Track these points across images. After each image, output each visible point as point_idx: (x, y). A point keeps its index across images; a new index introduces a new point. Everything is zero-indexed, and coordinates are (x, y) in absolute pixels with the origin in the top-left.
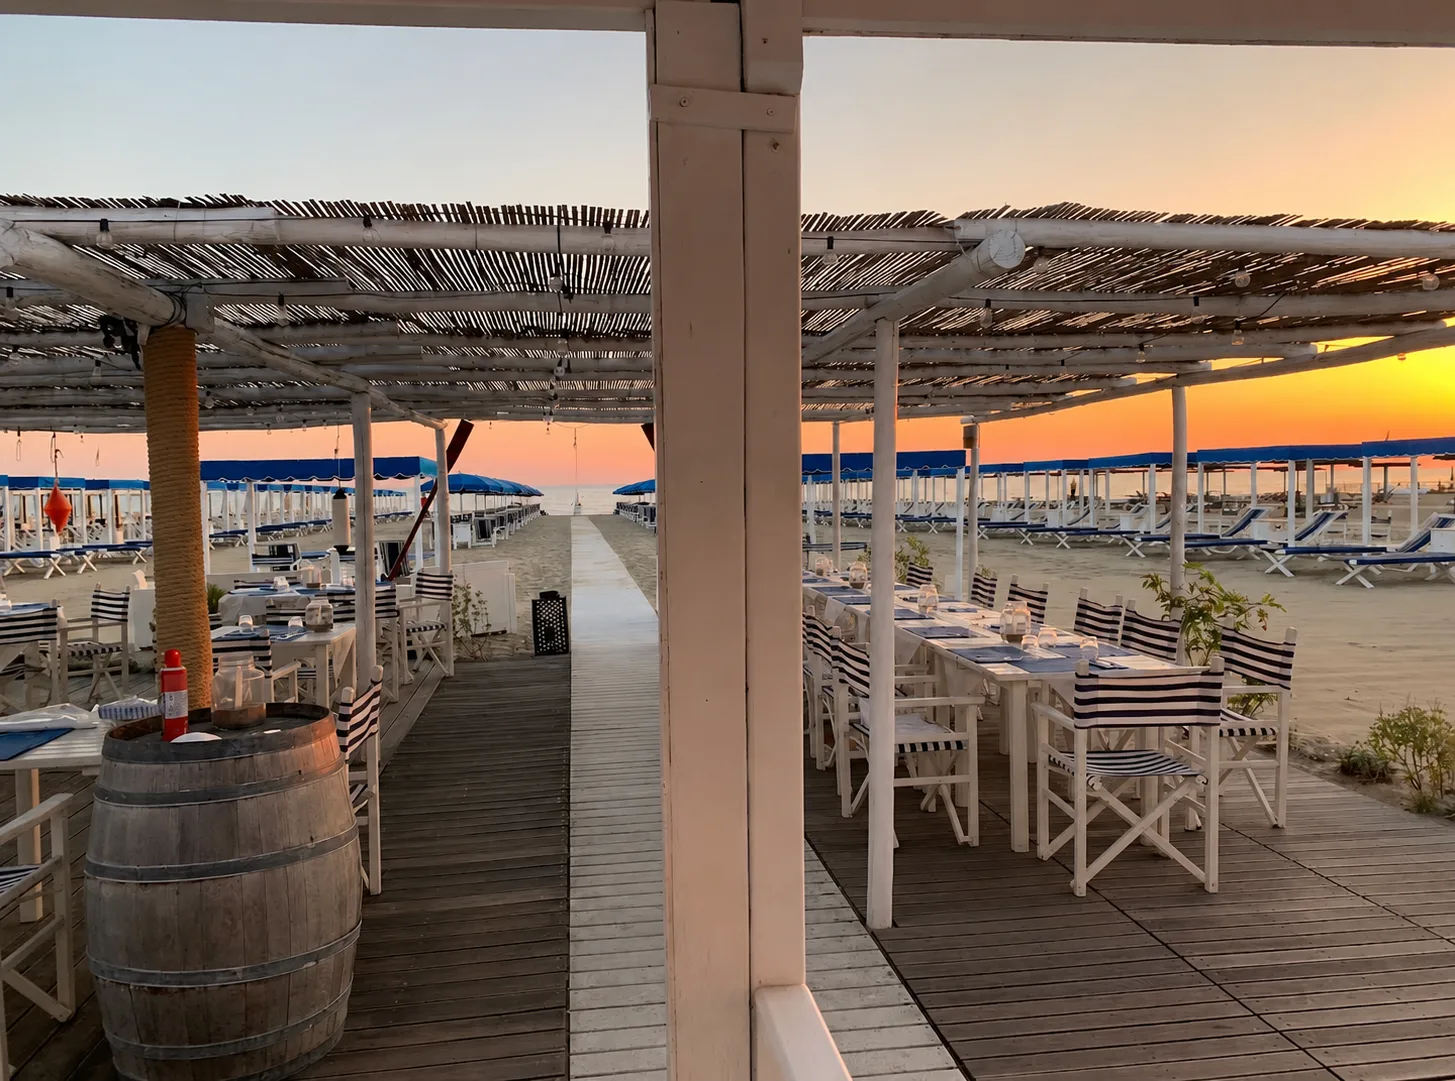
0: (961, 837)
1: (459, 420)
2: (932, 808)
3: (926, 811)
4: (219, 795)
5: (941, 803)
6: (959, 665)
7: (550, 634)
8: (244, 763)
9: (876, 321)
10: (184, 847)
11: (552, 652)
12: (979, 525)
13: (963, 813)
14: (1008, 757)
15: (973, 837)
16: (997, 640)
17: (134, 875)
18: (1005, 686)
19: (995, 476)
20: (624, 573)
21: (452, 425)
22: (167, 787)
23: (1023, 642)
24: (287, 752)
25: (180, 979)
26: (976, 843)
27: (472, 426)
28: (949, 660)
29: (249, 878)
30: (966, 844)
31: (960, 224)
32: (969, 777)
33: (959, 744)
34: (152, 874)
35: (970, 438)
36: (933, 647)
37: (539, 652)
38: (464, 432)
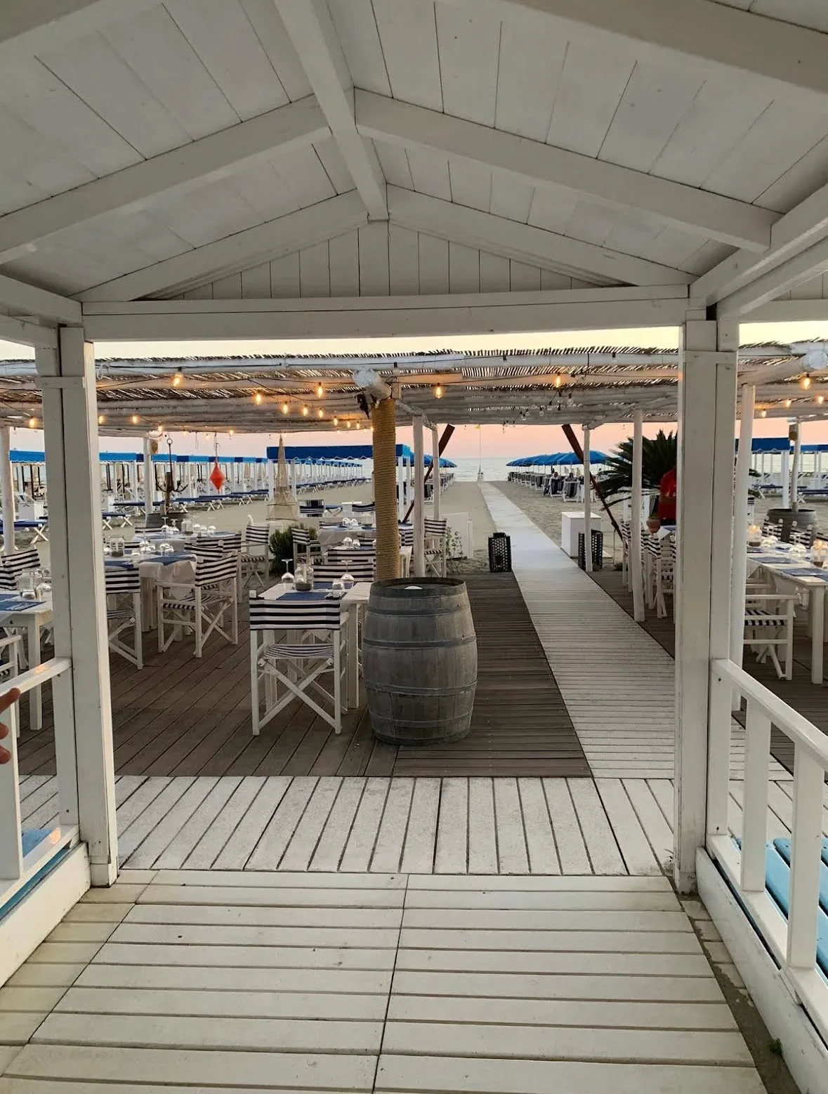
0: (781, 675)
1: (446, 425)
2: (764, 661)
3: (760, 663)
4: (428, 613)
5: (769, 659)
6: (781, 577)
7: (499, 559)
8: (437, 600)
9: (742, 385)
10: (414, 634)
11: (501, 570)
12: (798, 491)
13: (783, 664)
14: (811, 638)
15: (789, 675)
16: (808, 565)
17: (394, 645)
18: (811, 590)
19: (813, 453)
20: (531, 524)
21: (442, 428)
22: (407, 608)
23: (823, 566)
24: (453, 596)
25: (412, 691)
26: (790, 678)
27: (454, 428)
28: (777, 575)
29: (441, 650)
30: (784, 679)
31: (793, 345)
32: (788, 641)
33: (782, 622)
34: (400, 645)
35: (793, 434)
36: (767, 569)
37: (492, 570)
38: (449, 431)
